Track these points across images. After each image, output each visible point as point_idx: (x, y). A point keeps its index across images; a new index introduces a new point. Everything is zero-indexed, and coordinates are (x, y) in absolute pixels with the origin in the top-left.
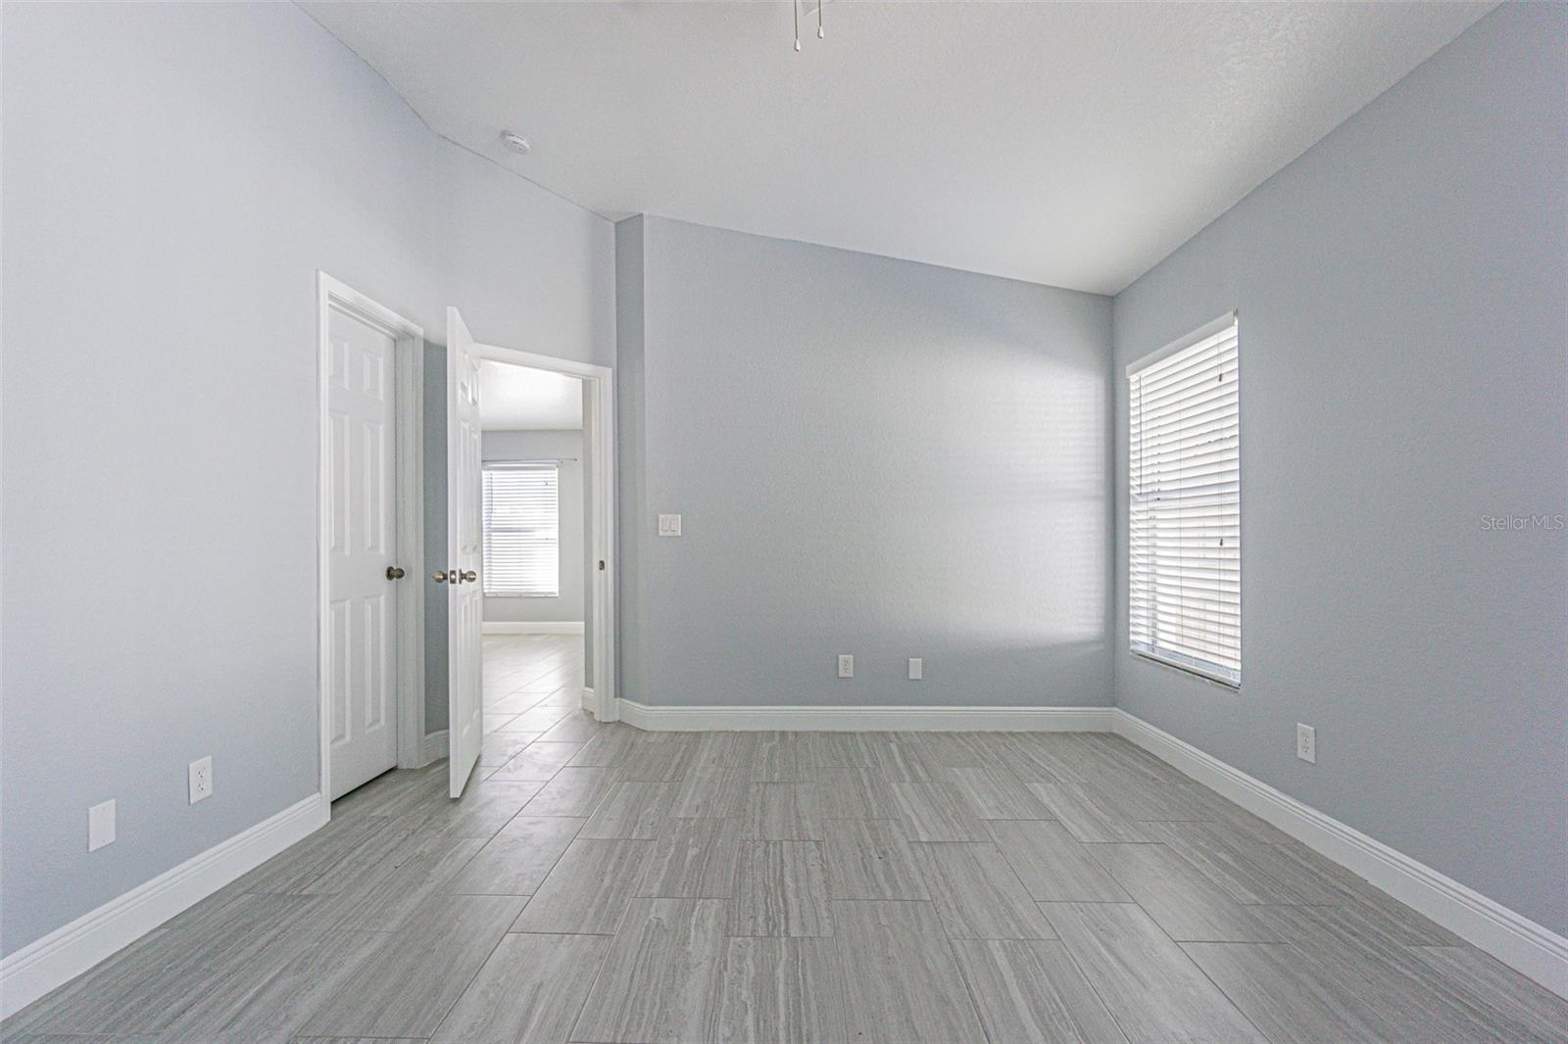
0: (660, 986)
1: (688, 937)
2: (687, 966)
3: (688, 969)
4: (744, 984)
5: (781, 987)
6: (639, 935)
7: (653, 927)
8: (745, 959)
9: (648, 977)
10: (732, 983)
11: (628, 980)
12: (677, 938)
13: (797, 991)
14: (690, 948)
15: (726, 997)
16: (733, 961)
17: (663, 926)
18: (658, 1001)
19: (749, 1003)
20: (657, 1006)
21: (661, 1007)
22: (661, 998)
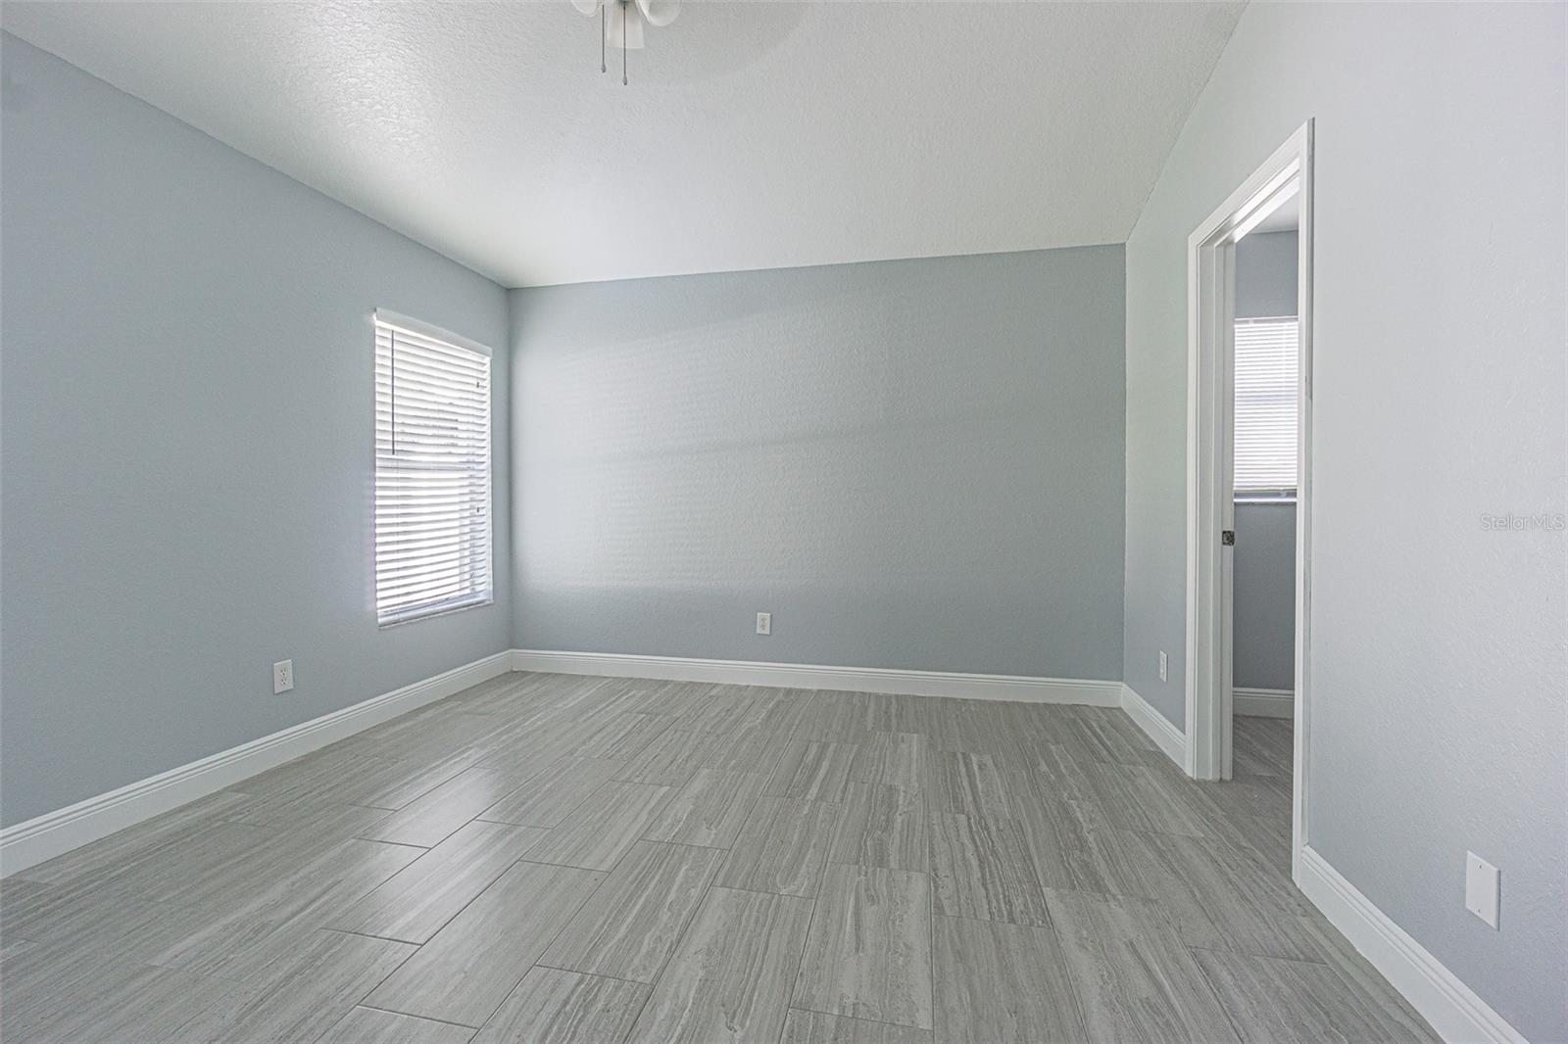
0: (740, 934)
1: (699, 990)
2: (709, 952)
3: (709, 949)
4: (662, 925)
5: (629, 919)
6: (757, 1001)
7: (739, 1014)
8: (648, 952)
9: (751, 945)
10: (672, 930)
11: (770, 945)
12: (712, 990)
13: (620, 912)
14: (701, 973)
15: (683, 917)
16: (661, 951)
17: (726, 1014)
18: (744, 922)
19: (666, 910)
20: (744, 917)
21: (741, 915)
22: (740, 924)
